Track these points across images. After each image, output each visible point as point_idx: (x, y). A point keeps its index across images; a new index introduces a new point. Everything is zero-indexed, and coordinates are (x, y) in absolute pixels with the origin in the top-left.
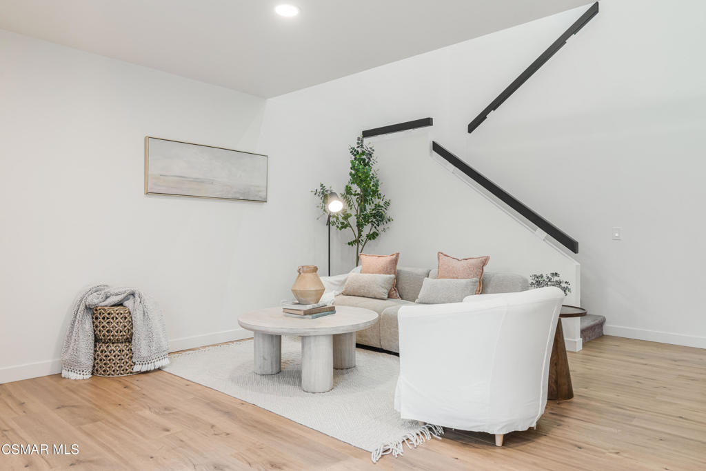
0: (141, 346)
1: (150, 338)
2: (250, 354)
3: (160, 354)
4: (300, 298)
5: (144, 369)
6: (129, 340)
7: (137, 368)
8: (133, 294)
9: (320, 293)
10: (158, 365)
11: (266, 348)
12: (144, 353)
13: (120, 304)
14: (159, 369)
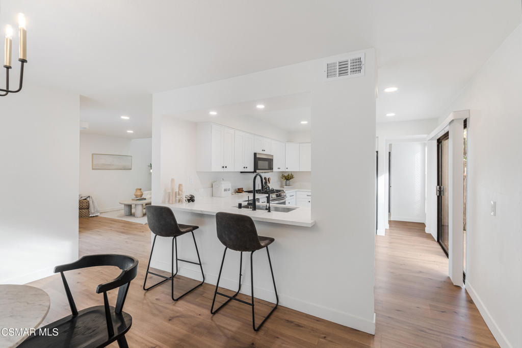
0: (92, 209)
1: (94, 208)
2: (123, 210)
3: (97, 212)
4: (136, 196)
5: (93, 215)
6: (88, 208)
7: (90, 216)
8: (89, 197)
9: (142, 195)
10: (96, 215)
11: (127, 209)
12: (93, 211)
13: (86, 199)
14: (97, 216)
